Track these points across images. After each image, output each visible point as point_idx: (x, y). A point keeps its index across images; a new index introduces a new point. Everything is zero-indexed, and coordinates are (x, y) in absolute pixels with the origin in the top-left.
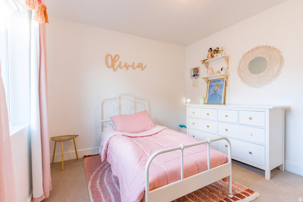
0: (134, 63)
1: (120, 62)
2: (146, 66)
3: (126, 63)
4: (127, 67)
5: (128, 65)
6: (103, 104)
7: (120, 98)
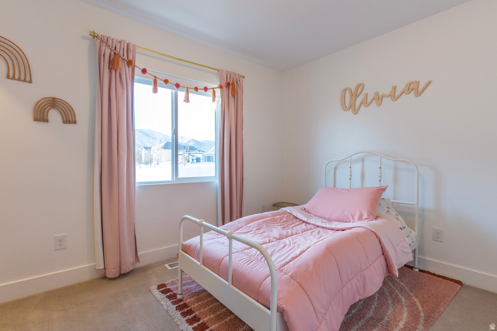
0: (395, 88)
1: (366, 95)
2: (429, 83)
3: (377, 93)
4: (379, 99)
5: (380, 95)
6: (335, 169)
7: (363, 161)
